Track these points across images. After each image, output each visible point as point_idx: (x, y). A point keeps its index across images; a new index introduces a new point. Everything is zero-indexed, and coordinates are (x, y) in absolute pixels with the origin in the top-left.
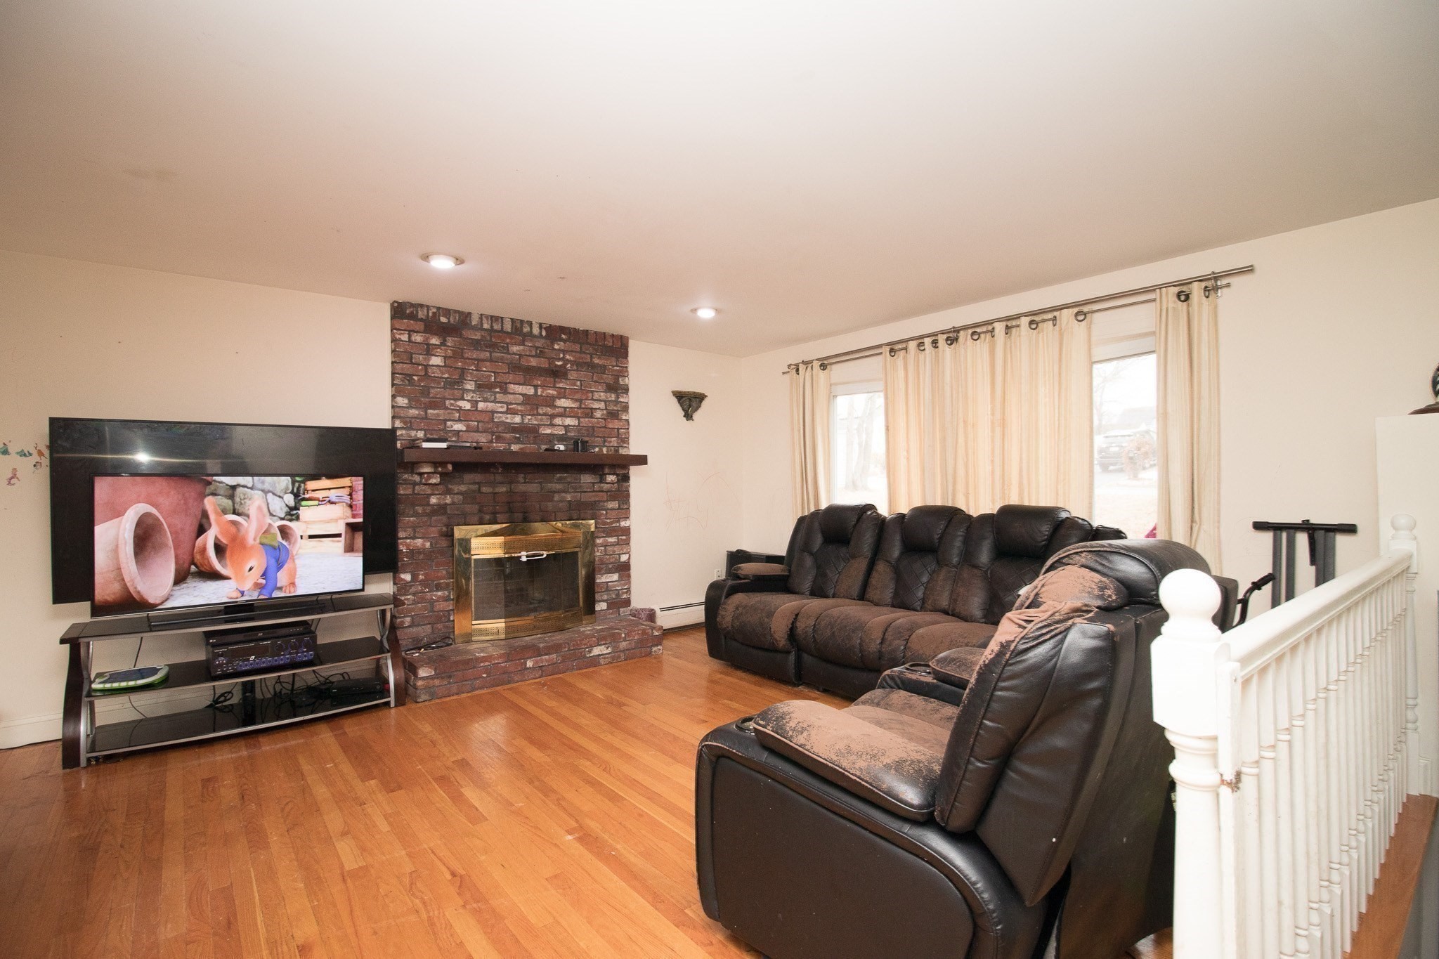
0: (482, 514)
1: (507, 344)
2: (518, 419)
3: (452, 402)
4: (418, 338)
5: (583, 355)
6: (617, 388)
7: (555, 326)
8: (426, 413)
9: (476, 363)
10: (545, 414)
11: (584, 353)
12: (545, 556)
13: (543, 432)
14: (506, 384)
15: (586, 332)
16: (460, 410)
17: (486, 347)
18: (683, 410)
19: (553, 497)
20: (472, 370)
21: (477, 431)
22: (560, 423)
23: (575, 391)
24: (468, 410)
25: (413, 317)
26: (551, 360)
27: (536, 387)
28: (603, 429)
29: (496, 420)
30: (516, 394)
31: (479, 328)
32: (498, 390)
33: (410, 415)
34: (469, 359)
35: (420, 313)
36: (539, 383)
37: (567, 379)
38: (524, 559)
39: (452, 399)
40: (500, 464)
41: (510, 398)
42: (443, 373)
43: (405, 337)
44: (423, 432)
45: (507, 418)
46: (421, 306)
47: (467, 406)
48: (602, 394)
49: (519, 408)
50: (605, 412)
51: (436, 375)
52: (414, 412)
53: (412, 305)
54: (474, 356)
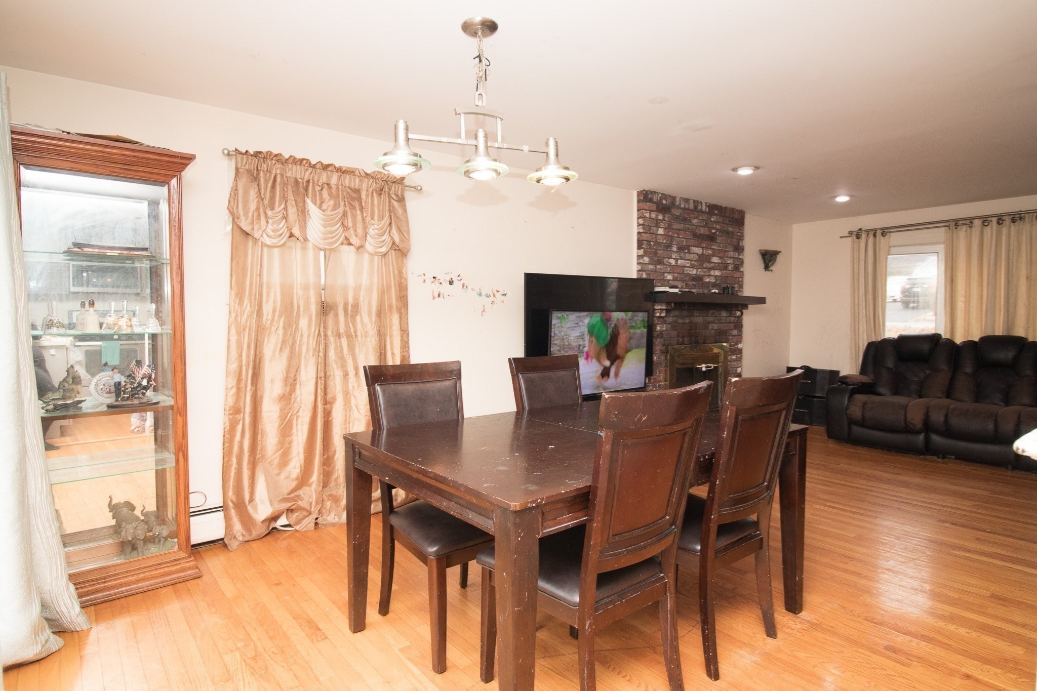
1: (691, 218)
2: (694, 271)
3: (667, 260)
4: (653, 215)
5: (724, 225)
6: (739, 249)
7: (713, 204)
8: (656, 267)
9: (677, 232)
10: (706, 268)
11: (724, 223)
12: (712, 368)
13: (705, 281)
14: (690, 246)
15: (726, 208)
16: (670, 265)
17: (682, 221)
18: (765, 263)
19: (708, 326)
20: (676, 237)
22: (713, 274)
23: (720, 251)
24: (674, 265)
25: (651, 200)
26: (711, 229)
27: (703, 248)
28: (732, 278)
29: (685, 272)
30: (694, 253)
31: (679, 207)
32: (686, 251)
33: (649, 269)
34: (675, 229)
35: (655, 198)
36: (704, 245)
37: (716, 242)
38: (704, 369)
39: (667, 258)
40: (687, 303)
41: (692, 256)
42: (663, 240)
43: (647, 215)
45: (690, 271)
46: (655, 193)
47: (673, 262)
48: (732, 253)
49: (696, 263)
50: (733, 266)
51: (661, 241)
52: (651, 267)
53: (651, 192)
54: (677, 227)
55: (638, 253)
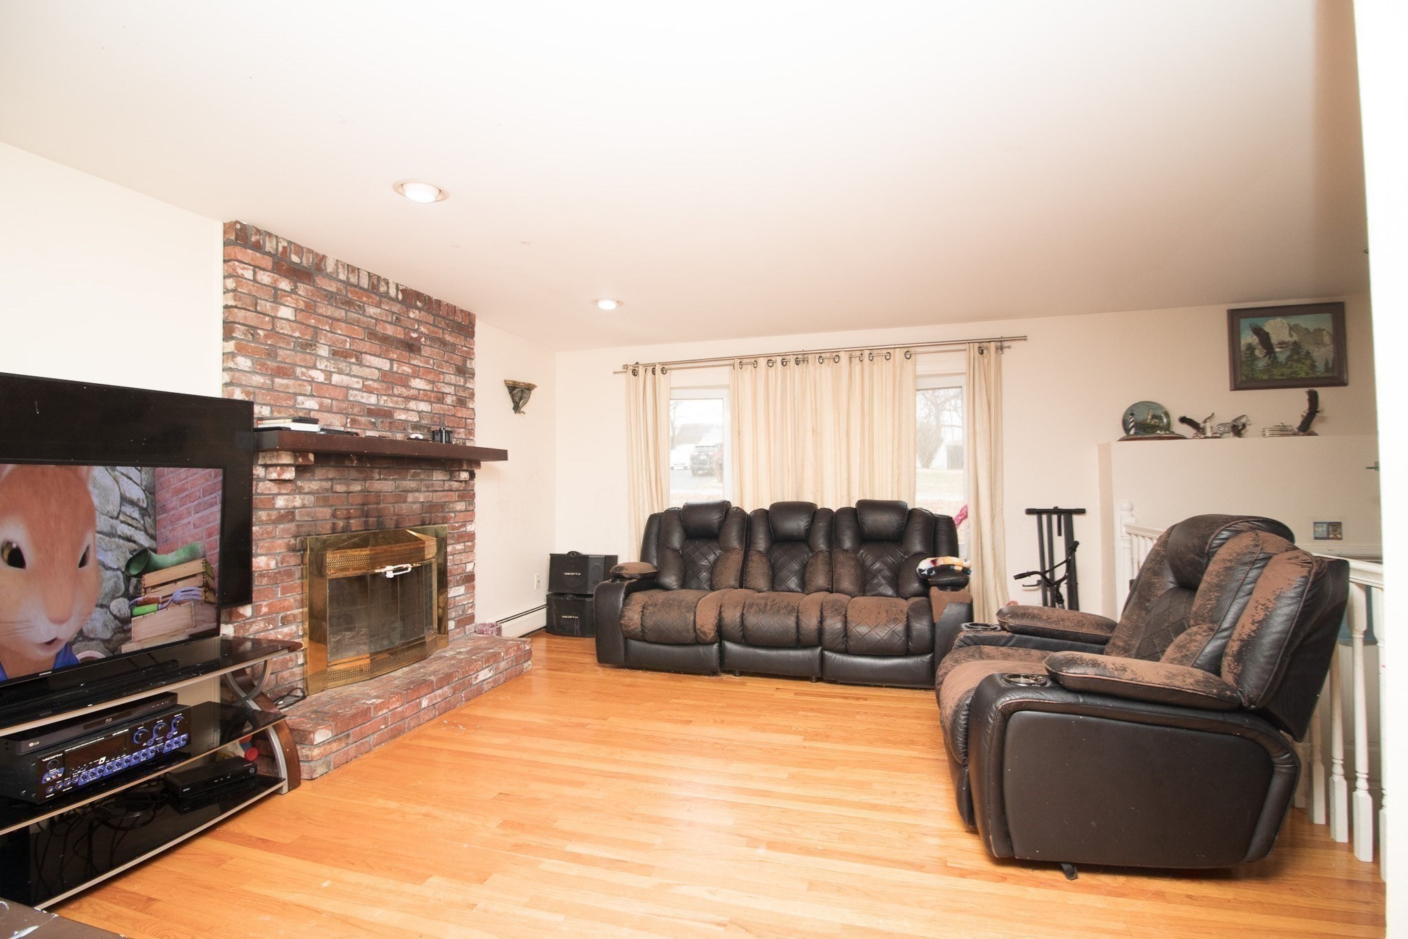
0: (335, 521)
1: (364, 303)
2: (373, 400)
3: (304, 370)
4: (265, 278)
5: (436, 329)
6: (464, 372)
7: (412, 290)
8: (273, 382)
9: (330, 322)
10: (399, 396)
11: (437, 326)
12: (409, 570)
13: (398, 418)
14: (361, 353)
15: (439, 302)
16: (312, 381)
17: (342, 304)
18: (514, 401)
19: (406, 497)
20: (326, 330)
21: (330, 411)
22: (414, 408)
23: (429, 371)
24: (322, 383)
25: (258, 247)
26: (407, 330)
27: (392, 360)
28: (453, 418)
29: (351, 399)
30: (372, 367)
31: (333, 277)
32: (353, 360)
33: (253, 383)
34: (323, 316)
35: (268, 244)
36: (395, 356)
37: (420, 355)
38: (390, 575)
39: (304, 367)
40: (356, 454)
41: (366, 372)
42: (293, 331)
43: (249, 274)
44: (269, 408)
45: (362, 397)
46: (270, 235)
47: (320, 377)
48: (452, 377)
49: (375, 385)
50: (455, 398)
51: (286, 332)
52: (258, 380)
53: (258, 232)
54: (329, 314)
55: (224, 348)
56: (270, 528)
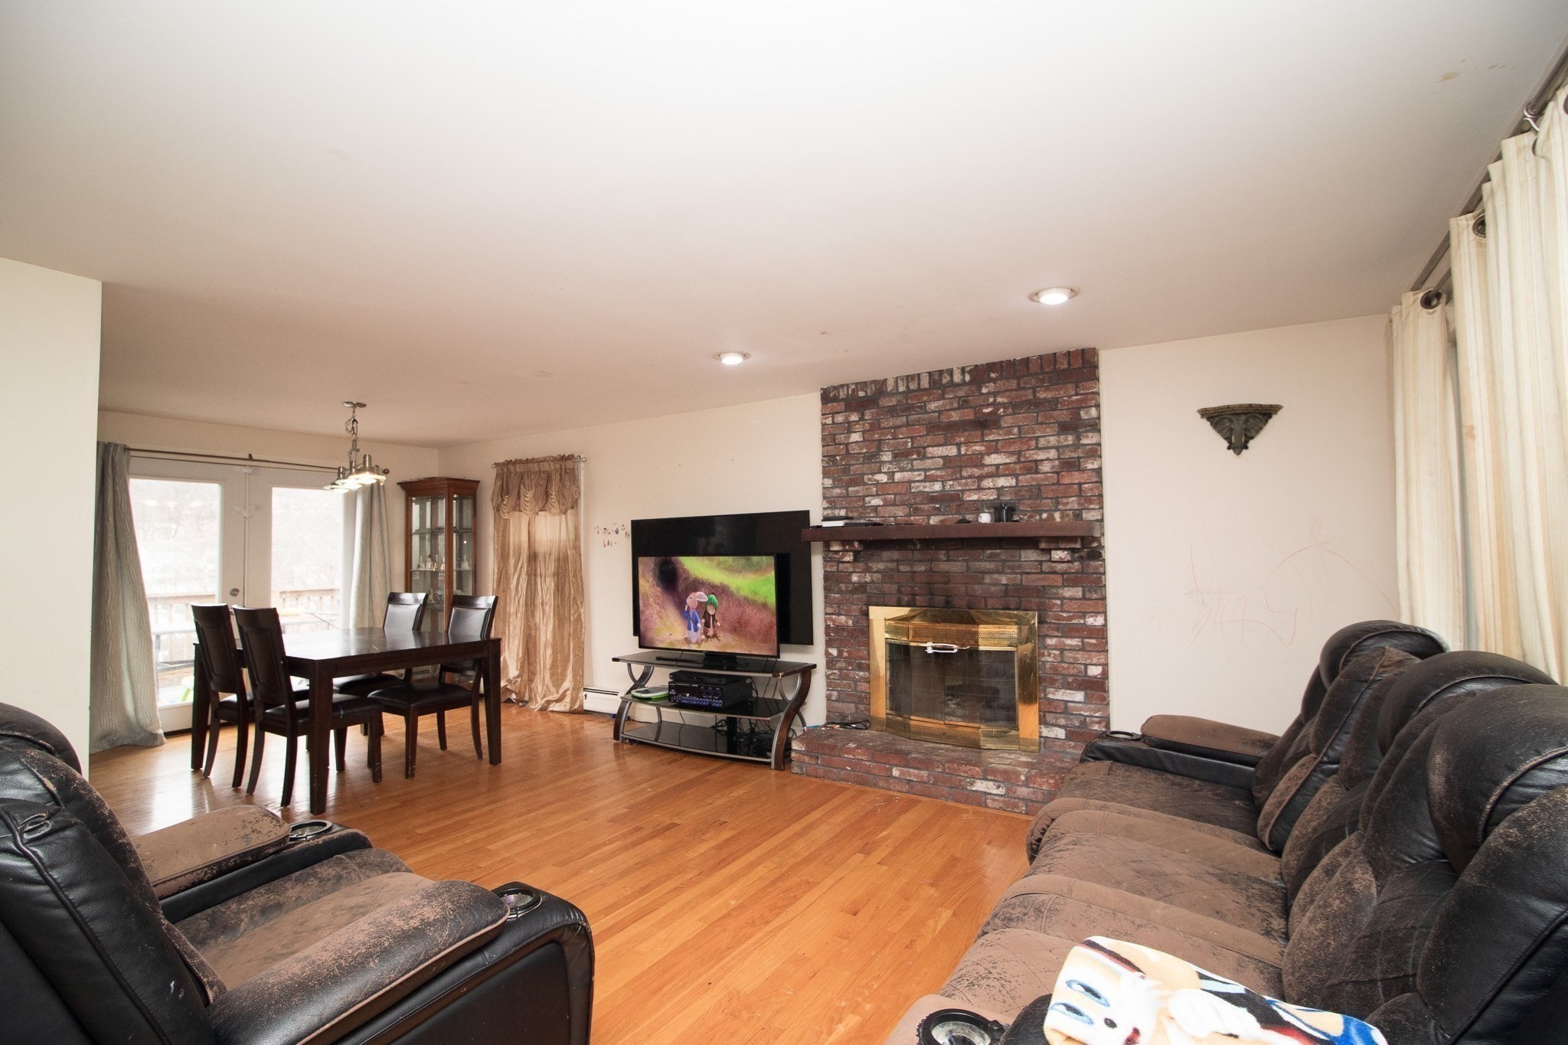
0: (901, 596)
1: (925, 402)
2: (937, 487)
3: (870, 476)
4: (840, 418)
5: (1022, 392)
6: (1080, 425)
7: (982, 365)
8: (847, 490)
9: (893, 431)
10: (970, 477)
11: (1024, 389)
12: (955, 651)
13: (968, 499)
14: (925, 448)
15: (1026, 362)
16: (877, 484)
17: (903, 412)
19: (983, 578)
20: (889, 439)
21: (894, 504)
22: (991, 485)
23: (1010, 442)
24: (886, 483)
25: (835, 399)
26: (977, 409)
27: (959, 445)
28: (1054, 487)
29: (913, 490)
30: (935, 457)
31: (895, 392)
32: (915, 456)
33: (834, 495)
34: (886, 428)
35: (841, 393)
36: (962, 439)
37: (999, 428)
38: (930, 651)
39: (869, 474)
40: (919, 539)
41: (928, 463)
42: (861, 449)
43: (829, 420)
44: (845, 510)
45: (925, 487)
46: (842, 386)
47: (884, 478)
48: (1052, 438)
49: (939, 473)
50: (1057, 463)
51: (856, 452)
52: (837, 491)
53: (835, 388)
54: (891, 424)
56: (848, 596)
